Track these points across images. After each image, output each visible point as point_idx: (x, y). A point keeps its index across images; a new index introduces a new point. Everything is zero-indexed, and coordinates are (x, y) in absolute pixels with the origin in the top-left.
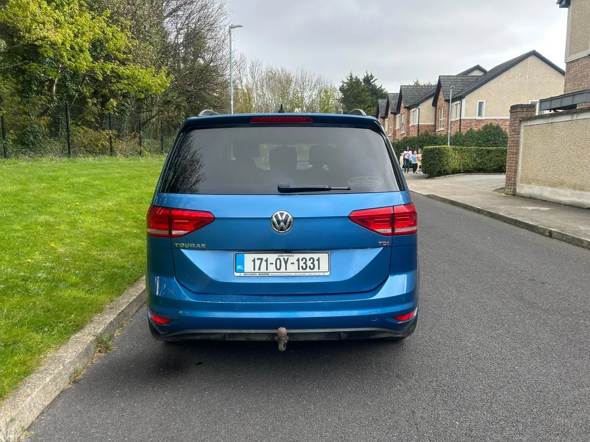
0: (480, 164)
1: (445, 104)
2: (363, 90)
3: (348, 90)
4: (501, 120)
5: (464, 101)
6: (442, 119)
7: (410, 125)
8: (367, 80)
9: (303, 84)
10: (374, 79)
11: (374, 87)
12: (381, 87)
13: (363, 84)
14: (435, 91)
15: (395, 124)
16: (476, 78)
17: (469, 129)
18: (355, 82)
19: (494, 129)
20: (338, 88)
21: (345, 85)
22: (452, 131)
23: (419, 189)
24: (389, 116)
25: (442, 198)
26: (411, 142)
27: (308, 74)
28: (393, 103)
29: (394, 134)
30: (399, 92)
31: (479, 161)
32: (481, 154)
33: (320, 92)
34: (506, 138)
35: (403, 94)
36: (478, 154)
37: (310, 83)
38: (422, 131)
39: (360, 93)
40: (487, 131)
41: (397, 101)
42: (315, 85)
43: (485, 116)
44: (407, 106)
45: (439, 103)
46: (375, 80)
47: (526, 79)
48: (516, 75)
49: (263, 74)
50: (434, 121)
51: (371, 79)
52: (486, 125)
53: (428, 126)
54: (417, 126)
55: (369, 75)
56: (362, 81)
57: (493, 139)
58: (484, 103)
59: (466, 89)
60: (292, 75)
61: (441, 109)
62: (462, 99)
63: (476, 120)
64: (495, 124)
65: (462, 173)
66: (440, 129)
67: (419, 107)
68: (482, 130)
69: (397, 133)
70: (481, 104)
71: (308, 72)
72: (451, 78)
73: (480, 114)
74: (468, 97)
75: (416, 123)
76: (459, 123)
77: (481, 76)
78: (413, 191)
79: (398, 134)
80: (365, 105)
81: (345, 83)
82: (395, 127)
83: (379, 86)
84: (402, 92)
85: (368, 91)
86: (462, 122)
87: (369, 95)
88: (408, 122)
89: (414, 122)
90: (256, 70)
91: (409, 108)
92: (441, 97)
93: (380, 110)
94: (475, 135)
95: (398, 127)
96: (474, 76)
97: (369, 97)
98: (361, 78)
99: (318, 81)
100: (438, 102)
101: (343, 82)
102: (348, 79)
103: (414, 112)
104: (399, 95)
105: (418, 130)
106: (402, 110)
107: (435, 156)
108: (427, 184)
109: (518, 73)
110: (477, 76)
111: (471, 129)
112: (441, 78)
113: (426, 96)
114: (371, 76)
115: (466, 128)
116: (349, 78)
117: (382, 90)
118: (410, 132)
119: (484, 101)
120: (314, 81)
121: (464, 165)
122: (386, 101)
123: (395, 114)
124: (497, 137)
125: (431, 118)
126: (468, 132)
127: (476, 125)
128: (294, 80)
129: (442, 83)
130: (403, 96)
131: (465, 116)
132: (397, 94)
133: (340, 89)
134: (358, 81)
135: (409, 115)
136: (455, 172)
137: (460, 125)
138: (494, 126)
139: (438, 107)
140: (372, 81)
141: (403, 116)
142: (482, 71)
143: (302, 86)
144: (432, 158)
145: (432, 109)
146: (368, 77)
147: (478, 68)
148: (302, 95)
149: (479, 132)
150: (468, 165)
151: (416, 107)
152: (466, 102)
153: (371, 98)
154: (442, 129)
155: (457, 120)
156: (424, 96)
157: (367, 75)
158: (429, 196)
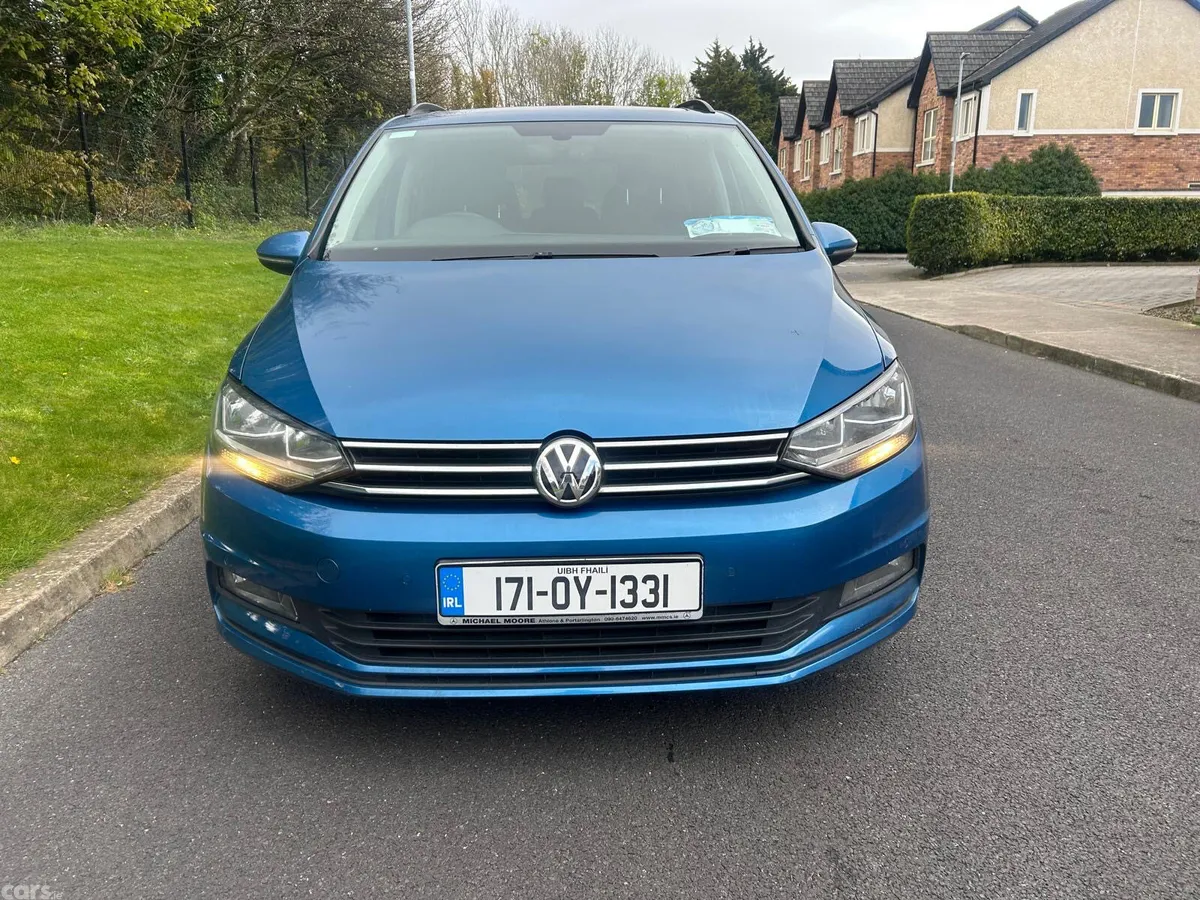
0: (1051, 240)
1: (940, 102)
2: (741, 82)
3: (709, 81)
4: (1071, 136)
5: (986, 91)
6: (931, 138)
7: (855, 154)
8: (753, 58)
9: (612, 65)
10: (766, 57)
11: (767, 73)
12: (782, 74)
13: (742, 67)
14: (916, 71)
15: (819, 153)
16: (1012, 38)
17: (998, 159)
18: (724, 64)
19: (1059, 157)
20: (688, 77)
21: (703, 69)
22: (957, 167)
23: (919, 308)
24: (803, 134)
25: (1013, 338)
26: (862, 190)
27: (620, 45)
28: (813, 104)
29: (816, 176)
30: (828, 78)
31: (1049, 234)
32: (1056, 216)
33: (649, 85)
34: (1086, 179)
35: (839, 81)
36: (1048, 214)
37: (626, 65)
38: (883, 167)
39: (735, 88)
40: (1043, 162)
41: (824, 99)
42: (637, 70)
43: (1035, 128)
44: (849, 108)
45: (924, 101)
46: (769, 58)
47: (1132, 37)
48: (1111, 28)
49: (520, 41)
50: (910, 143)
51: (759, 56)
52: (1042, 149)
53: (895, 155)
54: (870, 155)
55: (757, 47)
56: (739, 60)
57: (1057, 182)
58: (1035, 96)
59: (991, 65)
60: (587, 45)
61: (929, 115)
62: (982, 87)
63: (1012, 137)
64: (1061, 146)
65: (1005, 263)
66: (925, 163)
67: (877, 111)
68: (1030, 160)
69: (823, 175)
70: (1026, 98)
71: (622, 38)
72: (956, 38)
73: (1022, 124)
74: (996, 83)
75: (868, 147)
76: (972, 147)
77: (1024, 34)
78: (906, 313)
79: (825, 176)
80: (747, 114)
81: (704, 65)
82: (817, 160)
83: (778, 73)
84: (838, 76)
85: (753, 83)
86: (980, 142)
87: (756, 91)
88: (850, 146)
89: (863, 146)
90: (505, 30)
91: (852, 115)
92: (931, 86)
93: (784, 122)
94: (1015, 172)
95: (824, 160)
96: (1008, 33)
97: (757, 96)
98: (738, 53)
99: (644, 62)
100: (922, 98)
101: (699, 63)
102: (709, 55)
103: (866, 125)
104: (828, 85)
105: (874, 166)
106: (837, 119)
107: (946, 221)
108: (932, 293)
109: (1117, 23)
110: (1015, 34)
111: (1004, 159)
112: (932, 37)
113: (895, 84)
114: (761, 48)
115: (989, 157)
116: (712, 54)
117: (784, 82)
118: (855, 171)
119: (1035, 92)
120: (635, 59)
121: (1011, 244)
122: (798, 101)
123: (818, 129)
124: (1066, 178)
125: (904, 137)
126: (997, 166)
127: (1012, 150)
128: (590, 57)
129: (934, 50)
130: (839, 86)
131: (988, 128)
132: (824, 82)
133: (693, 80)
134: (731, 59)
135: (852, 130)
136: (991, 261)
137: (975, 151)
138: (1059, 151)
139: (921, 109)
140: (761, 60)
141: (838, 133)
142: (1029, 23)
143: (608, 73)
144: (937, 225)
145: (907, 115)
146: (752, 51)
147: (1018, 14)
148: (608, 92)
149: (1022, 166)
150: (1021, 243)
151: (870, 110)
152: (992, 94)
153: (760, 100)
154: (930, 161)
155: (967, 138)
156: (888, 85)
157: (753, 47)
158: (962, 330)
